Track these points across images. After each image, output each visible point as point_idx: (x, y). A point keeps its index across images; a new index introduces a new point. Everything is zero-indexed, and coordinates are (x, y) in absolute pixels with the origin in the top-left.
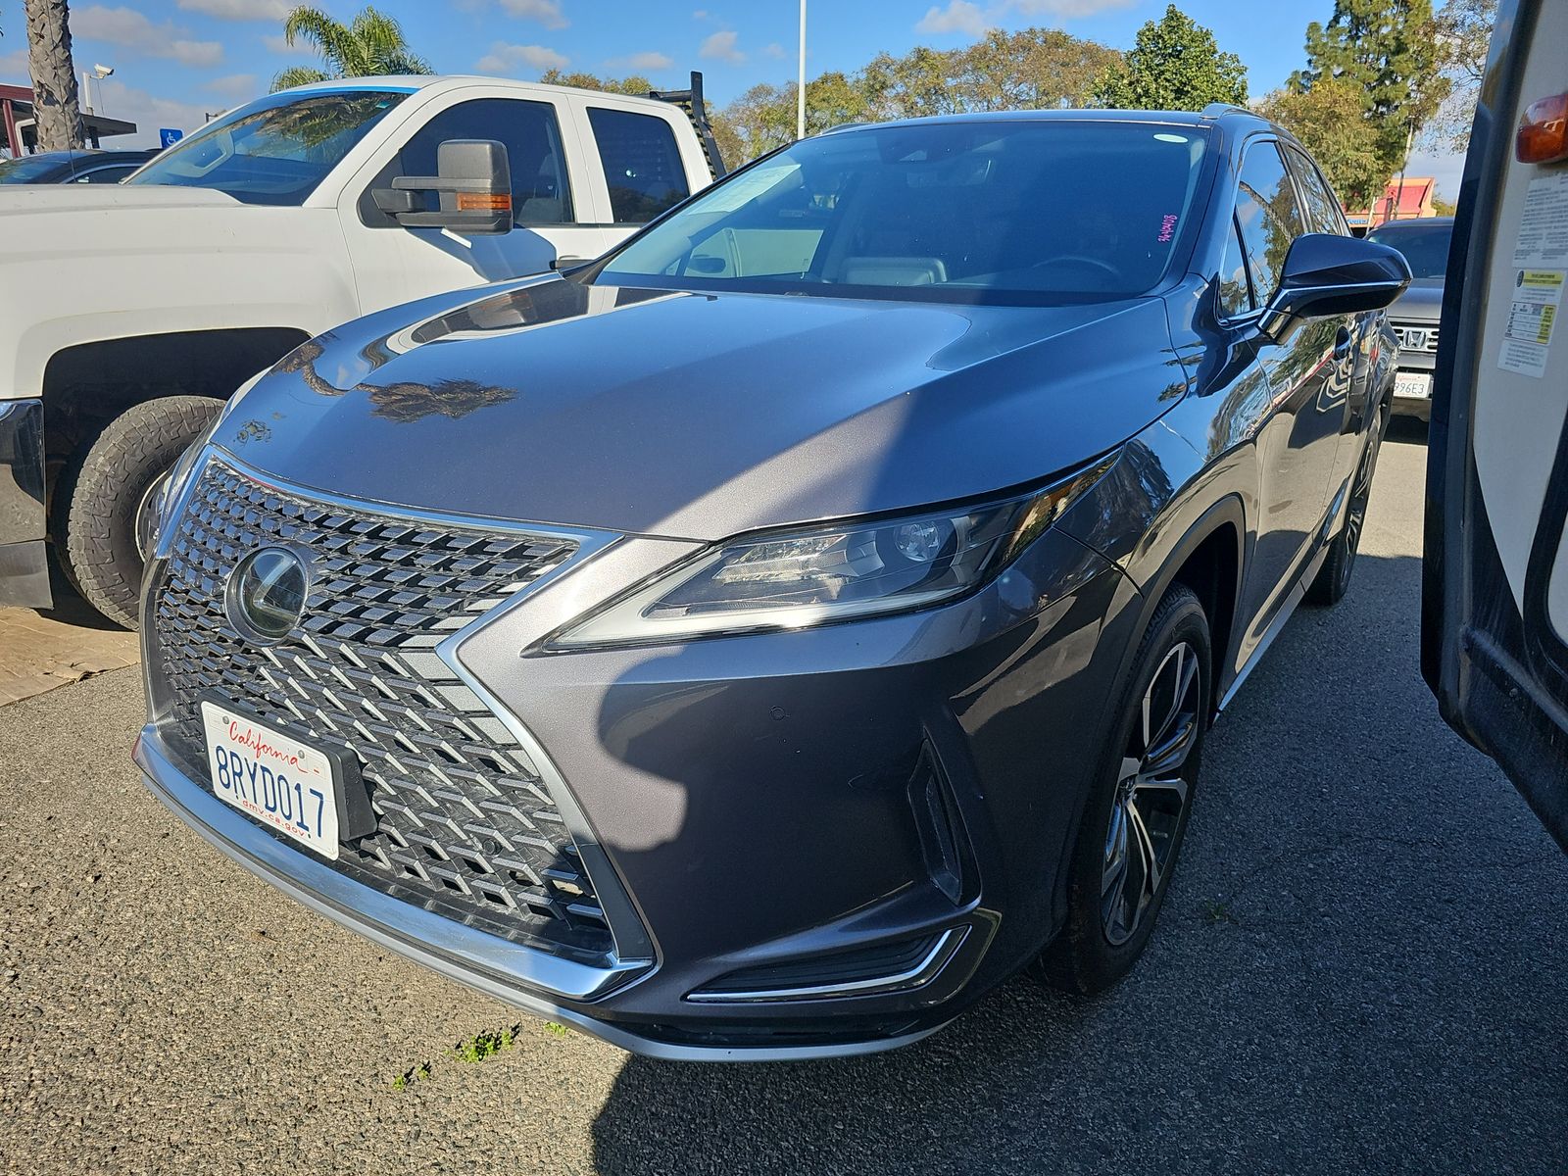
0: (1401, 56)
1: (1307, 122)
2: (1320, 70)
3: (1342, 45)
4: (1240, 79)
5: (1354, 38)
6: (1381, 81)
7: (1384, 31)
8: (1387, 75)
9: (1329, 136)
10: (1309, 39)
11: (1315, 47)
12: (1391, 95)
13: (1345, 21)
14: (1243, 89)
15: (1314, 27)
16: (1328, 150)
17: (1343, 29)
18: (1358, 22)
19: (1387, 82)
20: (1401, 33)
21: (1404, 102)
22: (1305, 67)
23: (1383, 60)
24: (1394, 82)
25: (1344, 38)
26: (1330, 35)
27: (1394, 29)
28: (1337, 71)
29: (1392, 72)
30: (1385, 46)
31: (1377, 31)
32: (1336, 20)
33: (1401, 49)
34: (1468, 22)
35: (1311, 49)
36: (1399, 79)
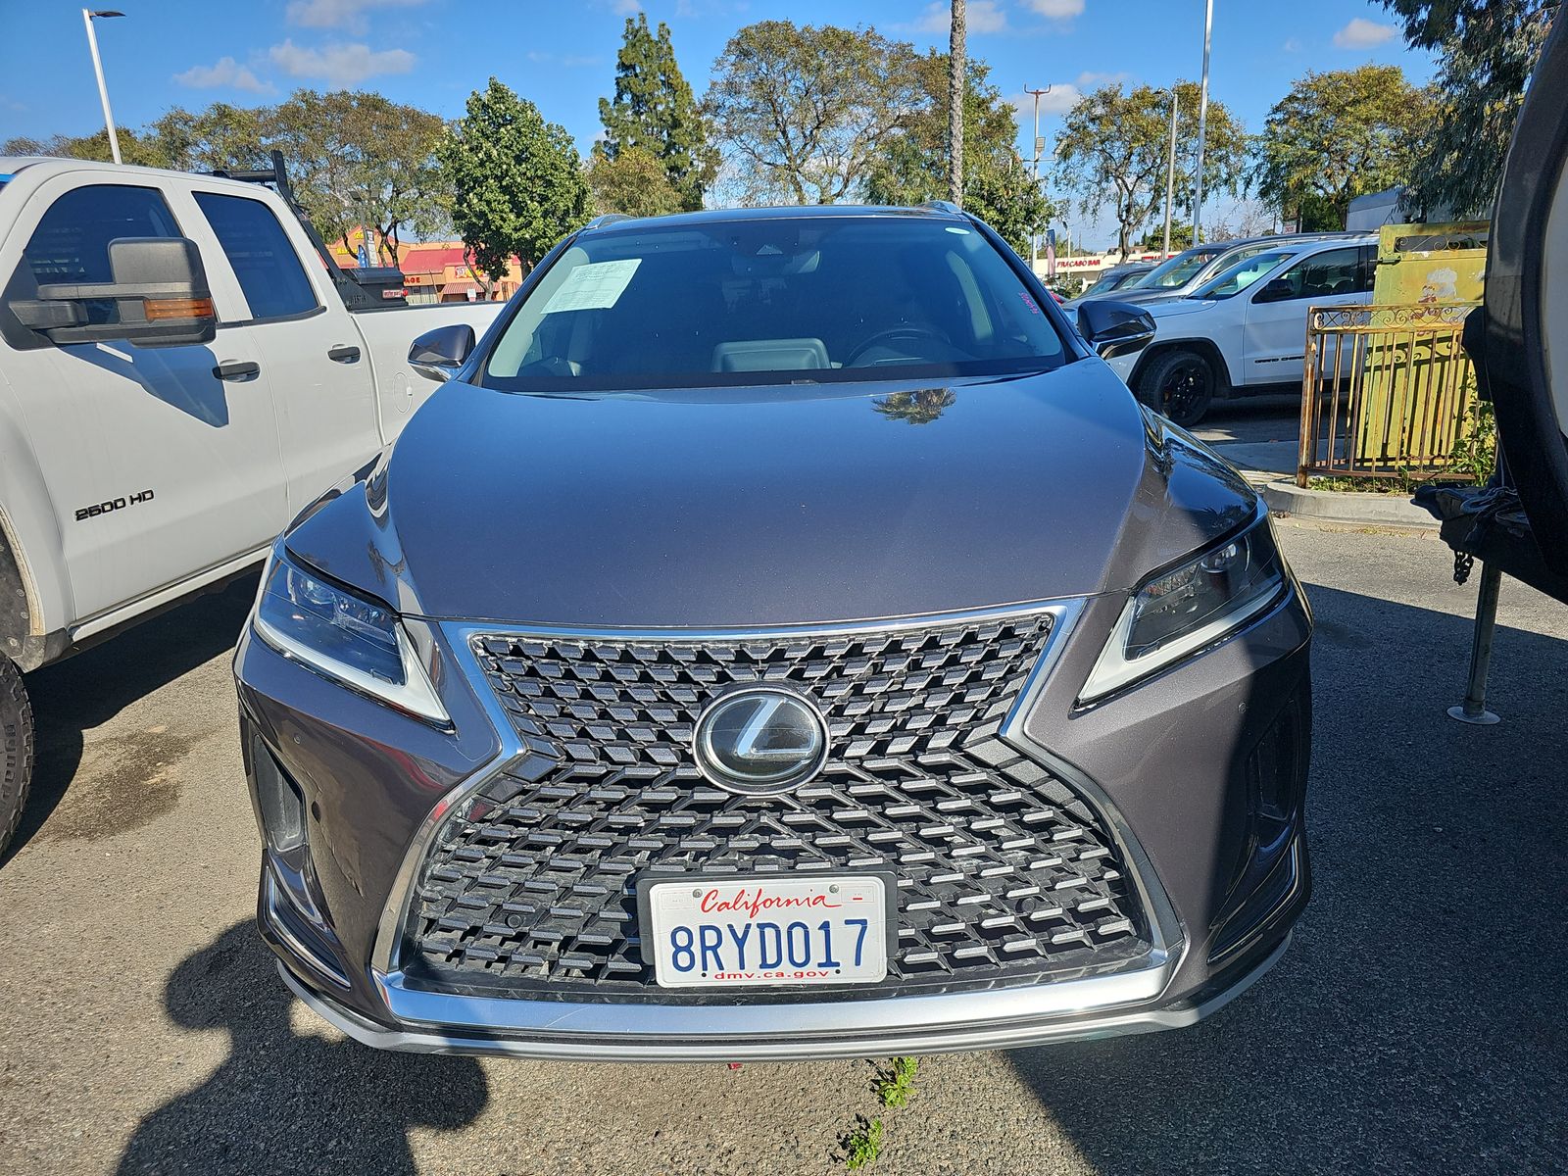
0: (678, 130)
1: (624, 186)
2: (618, 140)
3: (631, 119)
4: (570, 147)
5: (638, 113)
6: (667, 151)
7: (660, 108)
8: (670, 146)
9: (644, 198)
10: (601, 112)
11: (610, 119)
12: (679, 163)
13: (627, 99)
14: (575, 157)
15: (603, 102)
16: (646, 210)
17: (627, 105)
18: (637, 100)
19: (673, 152)
20: (673, 110)
21: (690, 169)
22: (604, 138)
23: (665, 133)
24: (678, 152)
25: (630, 113)
26: (618, 110)
27: (667, 107)
28: (631, 141)
29: (675, 143)
30: (664, 121)
31: (655, 108)
32: (620, 96)
33: (676, 124)
34: (727, 104)
35: (607, 121)
36: (682, 149)
